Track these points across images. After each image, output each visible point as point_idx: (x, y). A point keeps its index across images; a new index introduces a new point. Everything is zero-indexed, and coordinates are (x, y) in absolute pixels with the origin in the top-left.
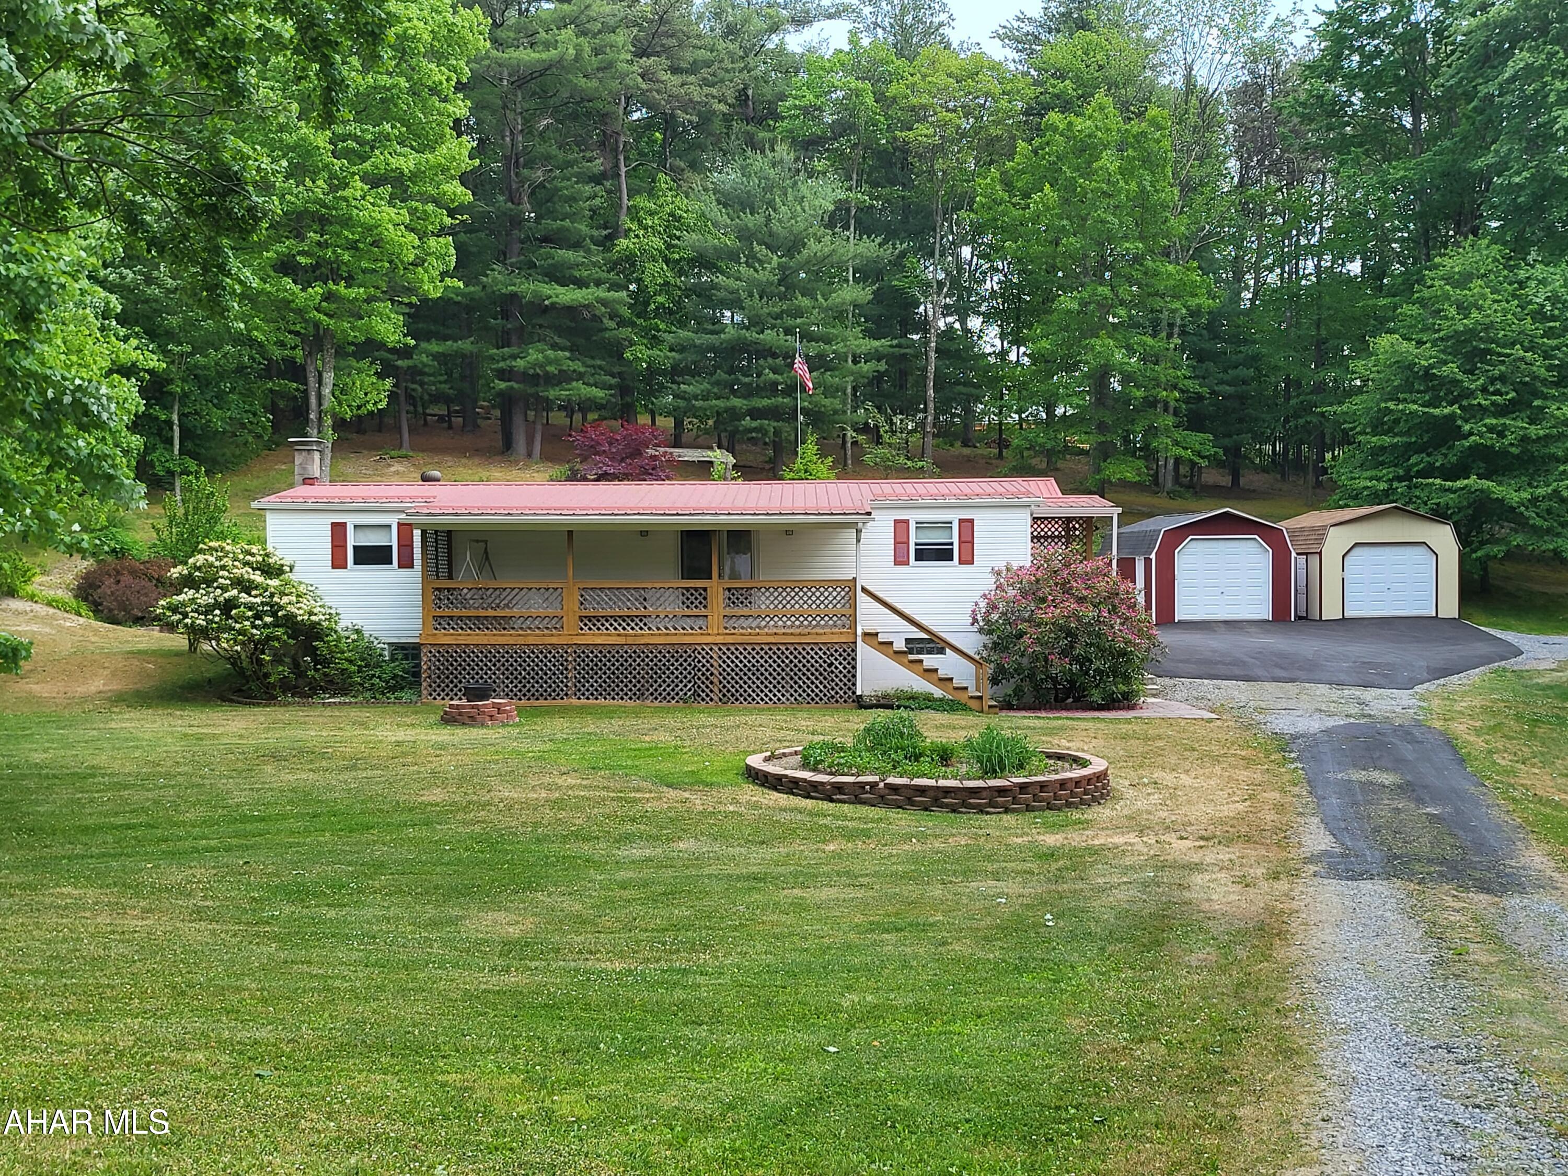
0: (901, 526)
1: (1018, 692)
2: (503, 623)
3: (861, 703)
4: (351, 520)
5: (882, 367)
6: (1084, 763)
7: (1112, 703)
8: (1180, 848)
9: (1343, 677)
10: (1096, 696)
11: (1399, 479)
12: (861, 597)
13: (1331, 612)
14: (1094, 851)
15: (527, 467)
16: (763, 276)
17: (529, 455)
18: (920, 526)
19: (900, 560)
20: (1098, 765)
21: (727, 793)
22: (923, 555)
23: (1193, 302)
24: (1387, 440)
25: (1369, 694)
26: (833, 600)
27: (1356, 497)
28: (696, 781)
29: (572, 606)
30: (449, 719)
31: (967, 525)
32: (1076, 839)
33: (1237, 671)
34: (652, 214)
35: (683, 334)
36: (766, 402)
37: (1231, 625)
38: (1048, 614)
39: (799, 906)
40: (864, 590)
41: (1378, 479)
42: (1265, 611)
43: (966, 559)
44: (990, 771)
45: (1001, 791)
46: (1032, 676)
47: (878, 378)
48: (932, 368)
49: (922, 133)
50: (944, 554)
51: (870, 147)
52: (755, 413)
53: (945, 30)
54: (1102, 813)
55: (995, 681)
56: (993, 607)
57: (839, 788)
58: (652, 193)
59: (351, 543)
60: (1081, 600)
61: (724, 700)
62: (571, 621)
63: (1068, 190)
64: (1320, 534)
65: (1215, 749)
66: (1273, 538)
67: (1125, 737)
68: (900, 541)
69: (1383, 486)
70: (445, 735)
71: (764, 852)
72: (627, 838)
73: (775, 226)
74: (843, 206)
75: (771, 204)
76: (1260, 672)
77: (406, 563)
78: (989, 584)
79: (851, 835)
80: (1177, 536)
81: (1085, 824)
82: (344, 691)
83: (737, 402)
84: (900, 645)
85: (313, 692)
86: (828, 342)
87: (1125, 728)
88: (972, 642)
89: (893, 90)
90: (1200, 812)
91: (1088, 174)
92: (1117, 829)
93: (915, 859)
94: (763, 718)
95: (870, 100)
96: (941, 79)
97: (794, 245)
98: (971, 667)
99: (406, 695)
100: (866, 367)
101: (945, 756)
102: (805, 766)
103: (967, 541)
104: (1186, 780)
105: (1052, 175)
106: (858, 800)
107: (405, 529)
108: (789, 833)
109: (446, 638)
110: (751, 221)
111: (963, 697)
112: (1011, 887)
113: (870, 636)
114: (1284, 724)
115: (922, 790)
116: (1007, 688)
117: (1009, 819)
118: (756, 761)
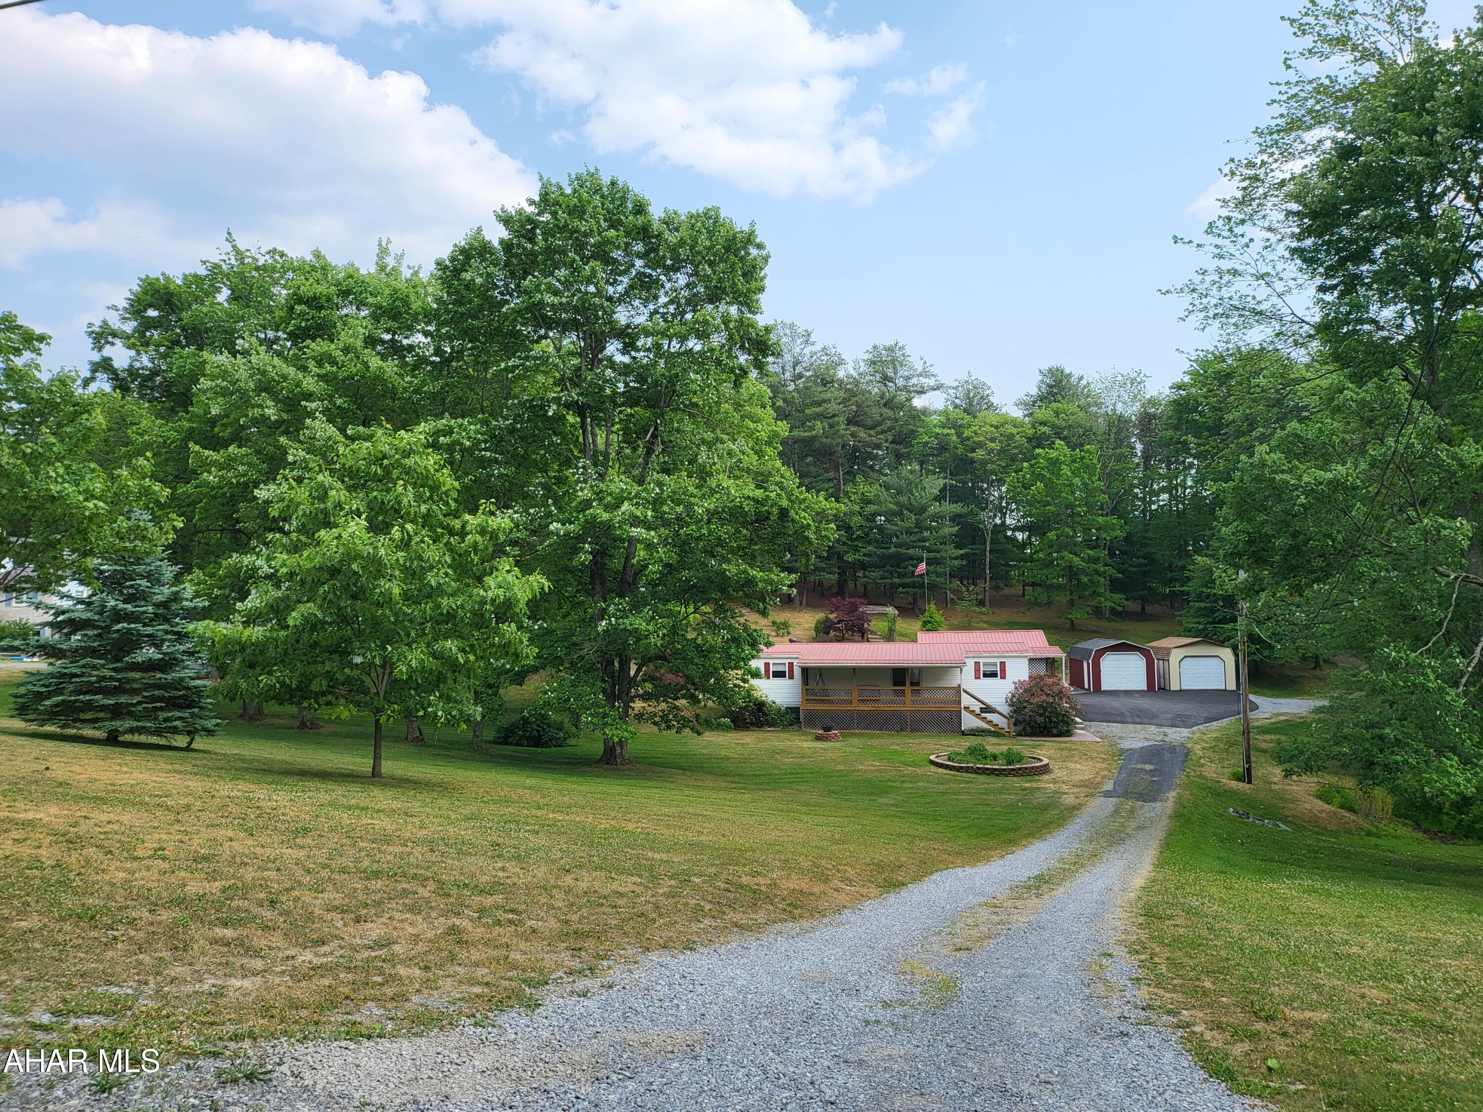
0: (977, 664)
1: (1024, 729)
2: (831, 702)
3: (964, 734)
4: (771, 662)
5: (964, 562)
6: (1041, 760)
7: (1060, 735)
8: (1064, 788)
9: (1164, 722)
10: (1055, 731)
11: (1211, 623)
12: (963, 695)
13: (1174, 686)
14: (1038, 788)
15: (800, 611)
16: (907, 525)
17: (801, 604)
18: (985, 664)
19: (977, 677)
20: (1046, 761)
21: (926, 768)
22: (986, 675)
23: (1114, 534)
24: (1203, 605)
25: (1170, 731)
26: (951, 696)
27: (1189, 631)
28: (914, 764)
29: (855, 696)
30: (819, 738)
31: (1003, 664)
32: (1035, 785)
33: (1119, 719)
34: (855, 493)
35: (870, 548)
36: (909, 580)
37: (1128, 693)
38: (1035, 700)
39: (957, 799)
40: (965, 691)
41: (1200, 623)
42: (1144, 687)
43: (1003, 677)
44: (1009, 763)
45: (1013, 770)
46: (1029, 724)
47: (961, 569)
48: (988, 560)
49: (980, 454)
50: (993, 675)
51: (956, 458)
52: (904, 586)
53: (991, 398)
54: (1046, 777)
55: (1015, 725)
56: (1013, 696)
57: (961, 768)
58: (853, 482)
59: (771, 670)
60: (1048, 695)
61: (912, 731)
62: (855, 702)
63: (1049, 485)
64: (1168, 651)
65: (1095, 755)
66: (1145, 653)
67: (1062, 749)
68: (977, 670)
69: (1201, 627)
70: (819, 745)
71: (942, 787)
72: (903, 782)
73: (913, 501)
74: (943, 490)
75: (911, 491)
76: (1129, 719)
77: (791, 677)
78: (1012, 687)
79: (967, 782)
80: (1101, 652)
81: (1039, 781)
82: (773, 726)
83: (896, 580)
84: (978, 711)
85: (763, 725)
86: (939, 552)
87: (1064, 745)
88: (1005, 709)
89: (967, 433)
90: (1076, 778)
91: (1058, 476)
92: (1048, 782)
93: (986, 789)
94: (928, 740)
95: (954, 438)
96: (988, 428)
97: (923, 510)
98: (1005, 720)
99: (796, 727)
100: (956, 563)
101: (995, 757)
102: (949, 759)
103: (1003, 670)
104: (1078, 766)
105: (1040, 477)
106: (967, 772)
107: (791, 665)
108: (948, 781)
109: (810, 707)
110: (903, 499)
111: (1002, 732)
112: (1012, 797)
113: (966, 708)
114: (1126, 744)
115: (987, 769)
116: (1020, 728)
117: (1015, 779)
118: (933, 757)
